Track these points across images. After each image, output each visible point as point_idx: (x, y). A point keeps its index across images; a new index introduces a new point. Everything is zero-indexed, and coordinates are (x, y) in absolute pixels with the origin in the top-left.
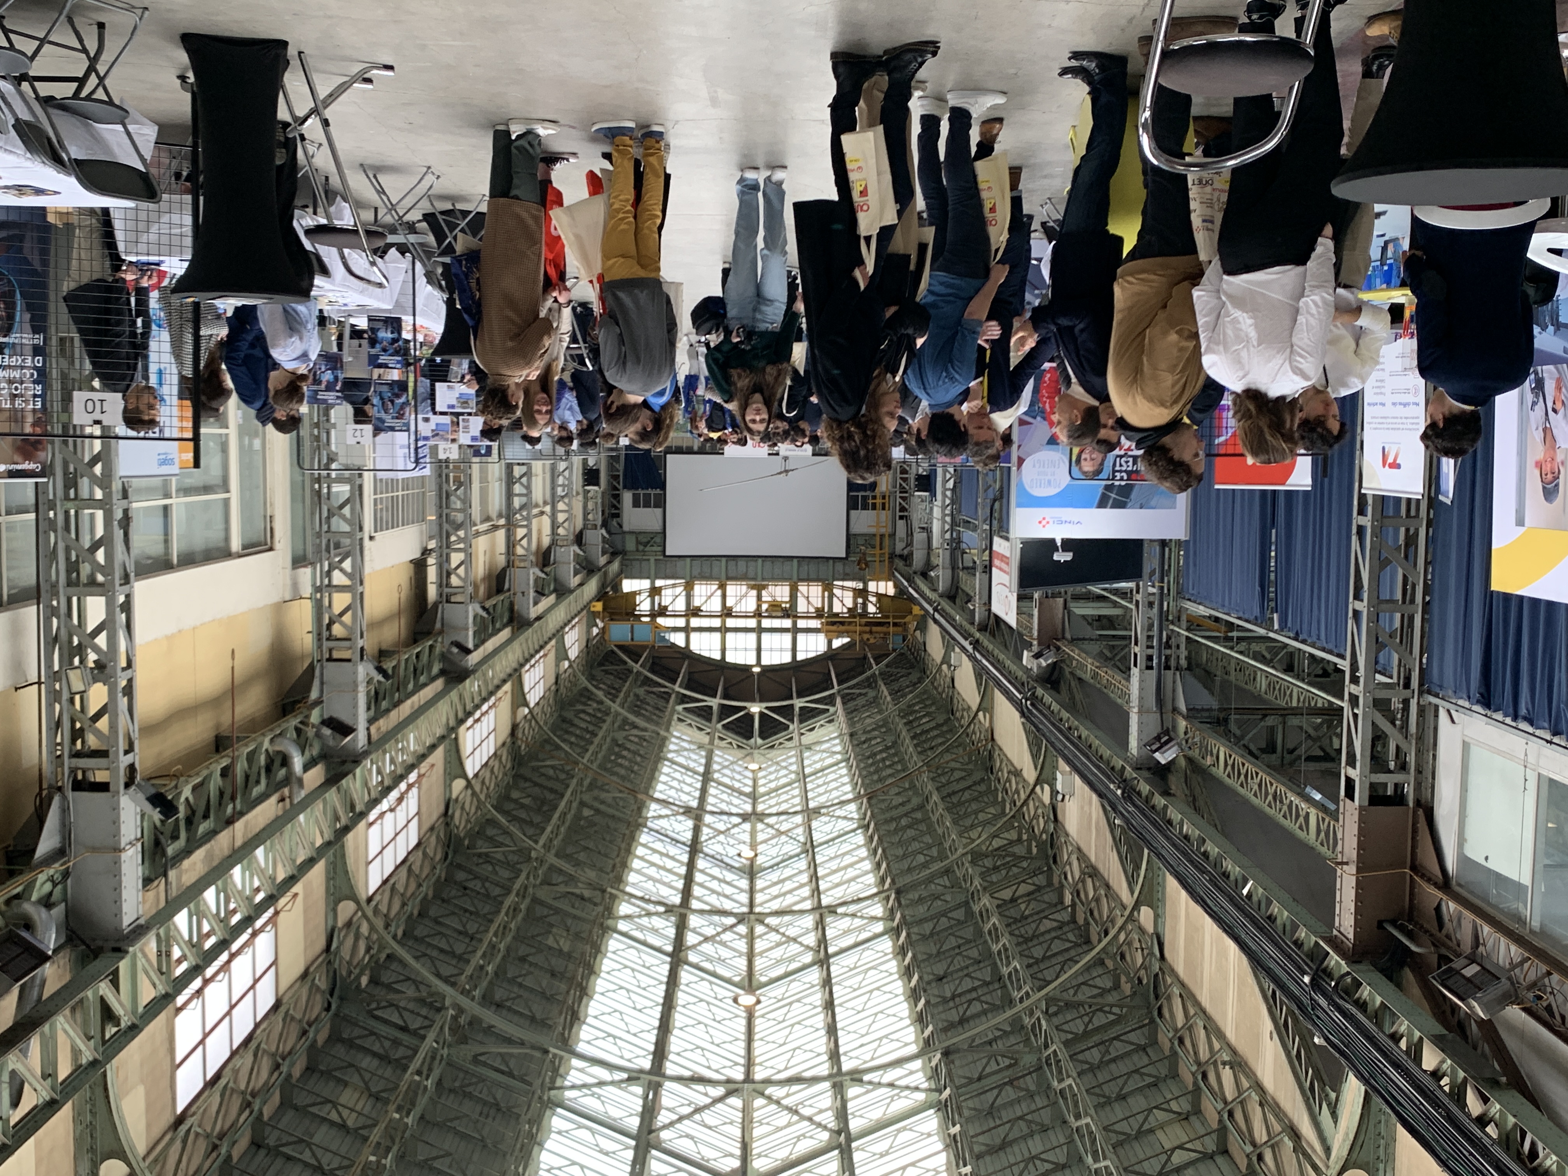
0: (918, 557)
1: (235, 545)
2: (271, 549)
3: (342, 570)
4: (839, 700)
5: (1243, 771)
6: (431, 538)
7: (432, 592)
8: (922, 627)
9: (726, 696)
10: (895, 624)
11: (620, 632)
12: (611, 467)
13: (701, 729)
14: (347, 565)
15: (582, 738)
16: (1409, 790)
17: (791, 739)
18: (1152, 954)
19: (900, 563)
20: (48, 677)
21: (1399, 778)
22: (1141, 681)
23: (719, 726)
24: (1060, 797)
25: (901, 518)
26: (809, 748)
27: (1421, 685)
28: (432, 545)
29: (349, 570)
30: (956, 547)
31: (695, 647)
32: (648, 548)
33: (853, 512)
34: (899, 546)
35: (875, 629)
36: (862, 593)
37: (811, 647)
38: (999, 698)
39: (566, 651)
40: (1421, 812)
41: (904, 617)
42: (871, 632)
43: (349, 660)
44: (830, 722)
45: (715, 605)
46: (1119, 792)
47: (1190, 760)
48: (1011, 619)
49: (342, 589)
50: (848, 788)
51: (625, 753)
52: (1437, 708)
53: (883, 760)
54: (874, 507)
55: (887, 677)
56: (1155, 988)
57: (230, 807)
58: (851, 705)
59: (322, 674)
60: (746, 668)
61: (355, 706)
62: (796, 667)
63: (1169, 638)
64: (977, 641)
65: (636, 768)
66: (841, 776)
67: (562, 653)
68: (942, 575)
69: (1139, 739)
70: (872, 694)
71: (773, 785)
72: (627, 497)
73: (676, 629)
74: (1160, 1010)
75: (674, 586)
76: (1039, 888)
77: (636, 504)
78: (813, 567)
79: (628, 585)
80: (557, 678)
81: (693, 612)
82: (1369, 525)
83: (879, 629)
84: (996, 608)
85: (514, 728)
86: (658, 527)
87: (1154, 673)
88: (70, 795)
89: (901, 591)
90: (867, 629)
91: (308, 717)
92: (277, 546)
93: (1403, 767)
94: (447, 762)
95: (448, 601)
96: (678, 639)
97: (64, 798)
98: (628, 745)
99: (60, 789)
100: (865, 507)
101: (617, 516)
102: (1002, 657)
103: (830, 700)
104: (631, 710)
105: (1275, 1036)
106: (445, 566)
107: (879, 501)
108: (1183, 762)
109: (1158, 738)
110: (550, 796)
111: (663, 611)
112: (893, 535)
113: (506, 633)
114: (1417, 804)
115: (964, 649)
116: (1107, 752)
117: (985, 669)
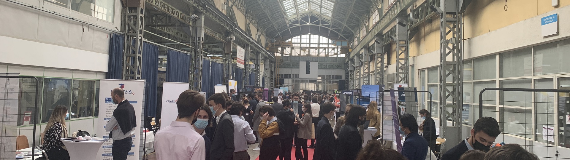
0: (268, 62)
1: (426, 71)
2: (419, 70)
3: (401, 64)
4: (288, 26)
5: (174, 13)
6: (385, 71)
7: (386, 57)
8: (267, 45)
9: (319, 27)
10: (273, 45)
11: (345, 44)
13: (324, 18)
14: (400, 65)
15: (352, 18)
16: (128, 11)
17: (301, 16)
19: (273, 60)
20: (461, 41)
21: (130, 14)
22: (201, 34)
23: (319, 19)
24: (225, 3)
25: (273, 72)
26: (295, 14)
27: (125, 36)
28: (385, 69)
29: (399, 64)
30: (257, 65)
31: (327, 39)
32: (338, 65)
34: (273, 65)
35: (279, 44)
36: (282, 53)
37: (296, 40)
38: (243, 28)
39: (357, 40)
40: (125, 6)
41: (271, 47)
42: (280, 43)
43: (400, 41)
44: (291, 20)
45: (321, 50)
46: (207, 7)
47: (189, 15)
48: (239, 48)
49: (402, 59)
50: (284, 4)
51: (342, 13)
52: (121, 32)
53: (275, 11)
54: (280, 75)
55: (275, 31)
57: (426, 5)
58: (285, 25)
59: (407, 38)
60: (313, 34)
61: (399, 29)
62: (300, 34)
63: (194, 45)
64: (249, 42)
65: (339, 9)
66: (286, 7)
67: (358, 38)
68: (260, 58)
69: (201, 20)
70: (280, 27)
71: (304, 4)
72: (344, 78)
73: (331, 44)
75: (331, 55)
77: (341, 76)
79: (343, 56)
80: (360, 32)
81: (327, 49)
82: (137, 75)
83: (278, 44)
84: (243, 50)
85: (369, 20)
87: (198, 36)
88: (456, 12)
89: (273, 54)
90: (280, 44)
91: (410, 27)
92: (417, 70)
93: (129, 17)
94: (382, 12)
95: (381, 54)
96: (331, 42)
97: (458, 10)
98: (341, 15)
99: (459, 13)
101: (346, 74)
102: (242, 38)
103: (290, 26)
104: (341, 24)
106: (382, 63)
108: (191, 15)
109: (196, 20)
111: (333, 49)
112: (275, 68)
113: (370, 44)
114: (126, 7)
115: (253, 40)
116: (211, 16)
117: (247, 35)
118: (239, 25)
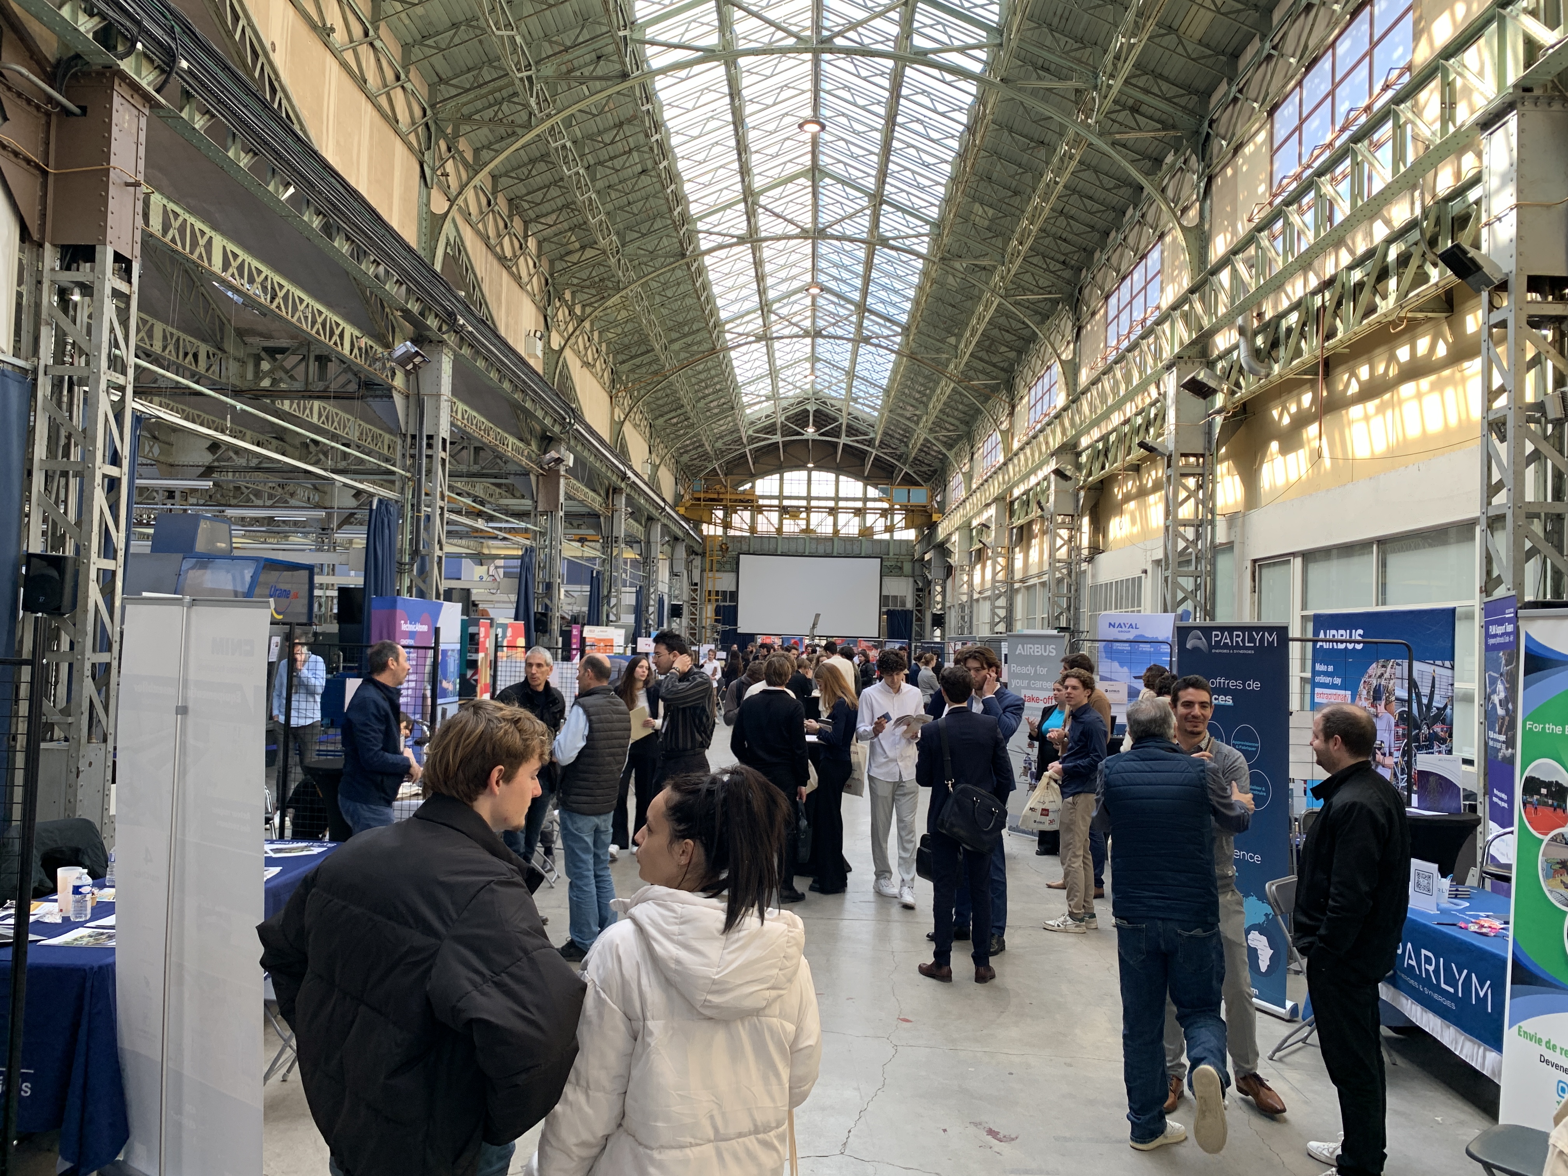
0: (681, 552)
1: (1298, 564)
2: (1255, 561)
3: (1186, 540)
4: (745, 440)
6: (1086, 572)
7: (1086, 524)
8: (678, 498)
9: (836, 444)
10: (700, 500)
11: (919, 496)
12: (922, 627)
13: (856, 418)
15: (952, 408)
16: (51, 259)
17: (783, 409)
18: (434, 170)
19: (696, 548)
21: (66, 277)
22: (437, 425)
23: (841, 420)
24: (538, 334)
25: (696, 584)
26: (767, 401)
27: (35, 380)
28: (1084, 566)
29: (1179, 539)
30: (648, 558)
31: (860, 485)
32: (894, 563)
33: (733, 589)
34: (697, 561)
35: (716, 497)
36: (727, 525)
37: (767, 484)
38: (603, 432)
39: (964, 479)
40: (36, 236)
41: (691, 506)
42: (718, 495)
43: (1183, 455)
44: (752, 423)
45: (842, 518)
46: (461, 323)
49: (1185, 524)
51: (917, 396)
52: (15, 355)
54: (717, 592)
55: (705, 457)
56: (430, 138)
57: (1323, 300)
58: (735, 435)
59: (1209, 440)
60: (819, 467)
61: (1178, 410)
62: (780, 468)
63: (413, 465)
64: (623, 480)
67: (968, 478)
68: (658, 537)
69: (439, 370)
70: (719, 444)
72: (909, 605)
73: (874, 500)
74: (425, 115)
76: (561, 258)
77: (903, 598)
78: (766, 547)
79: (910, 535)
80: (973, 457)
81: (859, 512)
83: (712, 497)
85: (1011, 414)
86: (886, 580)
87: (426, 432)
89: (697, 528)
90: (722, 497)
91: (1228, 399)
92: (1249, 564)
93: (61, 288)
94: (1078, 373)
95: (1071, 516)
96: (872, 492)
98: (914, 402)
100: (724, 592)
101: (918, 590)
102: (598, 465)
103: (752, 440)
104: (911, 432)
105: (268, 47)
106: (1072, 547)
107: (713, 597)
108: (396, 346)
109: (419, 366)
110: (983, 354)
111: (884, 513)
112: (703, 571)
114: (41, 245)
115: (636, 474)
116: (480, 364)
117: (616, 456)
118: (588, 419)
